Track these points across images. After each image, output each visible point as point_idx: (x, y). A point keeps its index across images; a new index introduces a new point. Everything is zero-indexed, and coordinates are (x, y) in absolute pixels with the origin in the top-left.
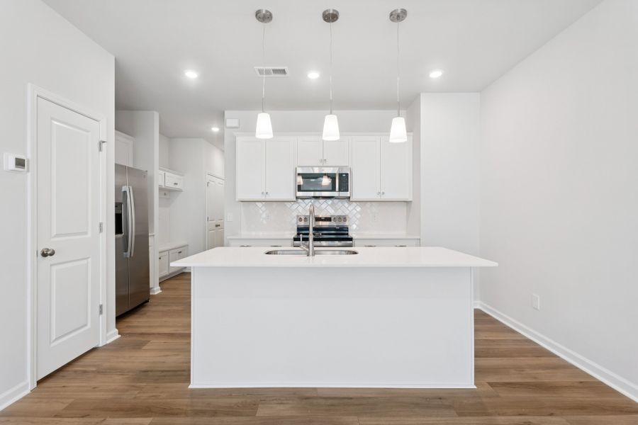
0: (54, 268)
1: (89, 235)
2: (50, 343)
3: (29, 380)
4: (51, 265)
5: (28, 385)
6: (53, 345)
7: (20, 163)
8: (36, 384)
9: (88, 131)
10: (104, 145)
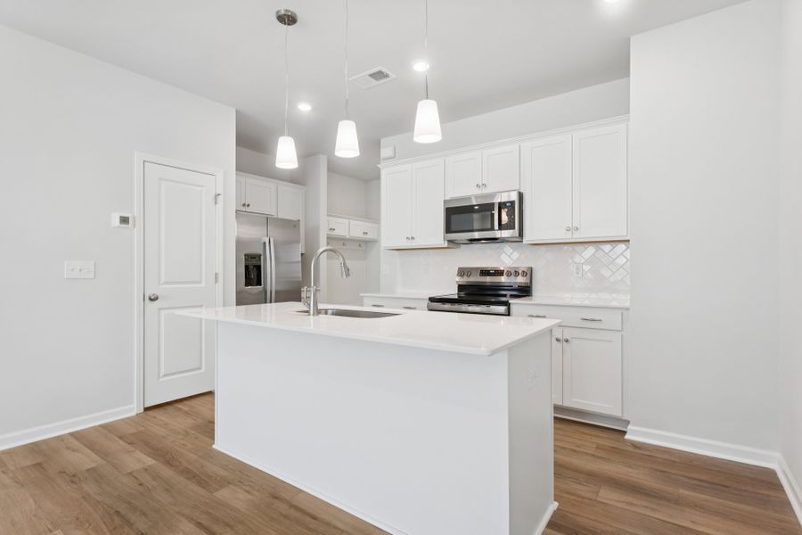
0: (163, 313)
1: (203, 285)
2: (159, 378)
3: (135, 405)
4: (160, 309)
5: (133, 409)
6: (161, 380)
7: (124, 220)
8: (142, 410)
9: (202, 186)
10: (220, 198)
